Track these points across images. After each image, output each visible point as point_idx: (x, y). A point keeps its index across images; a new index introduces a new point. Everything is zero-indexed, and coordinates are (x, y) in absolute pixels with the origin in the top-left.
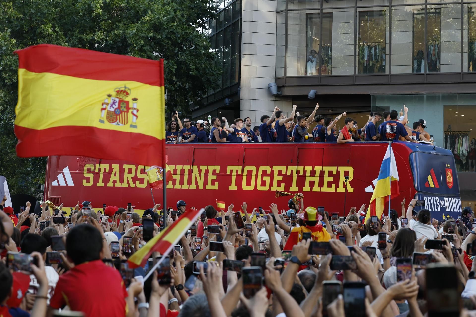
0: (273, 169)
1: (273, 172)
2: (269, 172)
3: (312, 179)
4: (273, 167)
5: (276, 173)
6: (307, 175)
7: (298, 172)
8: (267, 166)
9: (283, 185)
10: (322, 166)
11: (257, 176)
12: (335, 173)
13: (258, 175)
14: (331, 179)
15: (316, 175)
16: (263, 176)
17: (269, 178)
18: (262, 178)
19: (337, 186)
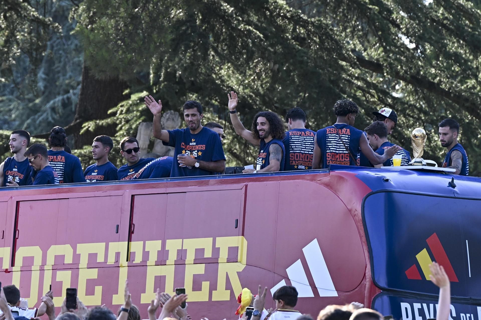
0: (78, 252)
1: (77, 257)
2: (69, 260)
3: (160, 271)
4: (78, 245)
5: (84, 262)
6: (148, 263)
7: (130, 256)
8: (65, 244)
9: (99, 289)
10: (183, 237)
11: (42, 270)
12: (208, 254)
13: (46, 268)
14: (201, 269)
15: (168, 262)
16: (55, 269)
17: (69, 273)
18: (54, 276)
19: (213, 287)
